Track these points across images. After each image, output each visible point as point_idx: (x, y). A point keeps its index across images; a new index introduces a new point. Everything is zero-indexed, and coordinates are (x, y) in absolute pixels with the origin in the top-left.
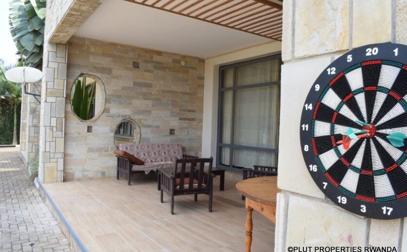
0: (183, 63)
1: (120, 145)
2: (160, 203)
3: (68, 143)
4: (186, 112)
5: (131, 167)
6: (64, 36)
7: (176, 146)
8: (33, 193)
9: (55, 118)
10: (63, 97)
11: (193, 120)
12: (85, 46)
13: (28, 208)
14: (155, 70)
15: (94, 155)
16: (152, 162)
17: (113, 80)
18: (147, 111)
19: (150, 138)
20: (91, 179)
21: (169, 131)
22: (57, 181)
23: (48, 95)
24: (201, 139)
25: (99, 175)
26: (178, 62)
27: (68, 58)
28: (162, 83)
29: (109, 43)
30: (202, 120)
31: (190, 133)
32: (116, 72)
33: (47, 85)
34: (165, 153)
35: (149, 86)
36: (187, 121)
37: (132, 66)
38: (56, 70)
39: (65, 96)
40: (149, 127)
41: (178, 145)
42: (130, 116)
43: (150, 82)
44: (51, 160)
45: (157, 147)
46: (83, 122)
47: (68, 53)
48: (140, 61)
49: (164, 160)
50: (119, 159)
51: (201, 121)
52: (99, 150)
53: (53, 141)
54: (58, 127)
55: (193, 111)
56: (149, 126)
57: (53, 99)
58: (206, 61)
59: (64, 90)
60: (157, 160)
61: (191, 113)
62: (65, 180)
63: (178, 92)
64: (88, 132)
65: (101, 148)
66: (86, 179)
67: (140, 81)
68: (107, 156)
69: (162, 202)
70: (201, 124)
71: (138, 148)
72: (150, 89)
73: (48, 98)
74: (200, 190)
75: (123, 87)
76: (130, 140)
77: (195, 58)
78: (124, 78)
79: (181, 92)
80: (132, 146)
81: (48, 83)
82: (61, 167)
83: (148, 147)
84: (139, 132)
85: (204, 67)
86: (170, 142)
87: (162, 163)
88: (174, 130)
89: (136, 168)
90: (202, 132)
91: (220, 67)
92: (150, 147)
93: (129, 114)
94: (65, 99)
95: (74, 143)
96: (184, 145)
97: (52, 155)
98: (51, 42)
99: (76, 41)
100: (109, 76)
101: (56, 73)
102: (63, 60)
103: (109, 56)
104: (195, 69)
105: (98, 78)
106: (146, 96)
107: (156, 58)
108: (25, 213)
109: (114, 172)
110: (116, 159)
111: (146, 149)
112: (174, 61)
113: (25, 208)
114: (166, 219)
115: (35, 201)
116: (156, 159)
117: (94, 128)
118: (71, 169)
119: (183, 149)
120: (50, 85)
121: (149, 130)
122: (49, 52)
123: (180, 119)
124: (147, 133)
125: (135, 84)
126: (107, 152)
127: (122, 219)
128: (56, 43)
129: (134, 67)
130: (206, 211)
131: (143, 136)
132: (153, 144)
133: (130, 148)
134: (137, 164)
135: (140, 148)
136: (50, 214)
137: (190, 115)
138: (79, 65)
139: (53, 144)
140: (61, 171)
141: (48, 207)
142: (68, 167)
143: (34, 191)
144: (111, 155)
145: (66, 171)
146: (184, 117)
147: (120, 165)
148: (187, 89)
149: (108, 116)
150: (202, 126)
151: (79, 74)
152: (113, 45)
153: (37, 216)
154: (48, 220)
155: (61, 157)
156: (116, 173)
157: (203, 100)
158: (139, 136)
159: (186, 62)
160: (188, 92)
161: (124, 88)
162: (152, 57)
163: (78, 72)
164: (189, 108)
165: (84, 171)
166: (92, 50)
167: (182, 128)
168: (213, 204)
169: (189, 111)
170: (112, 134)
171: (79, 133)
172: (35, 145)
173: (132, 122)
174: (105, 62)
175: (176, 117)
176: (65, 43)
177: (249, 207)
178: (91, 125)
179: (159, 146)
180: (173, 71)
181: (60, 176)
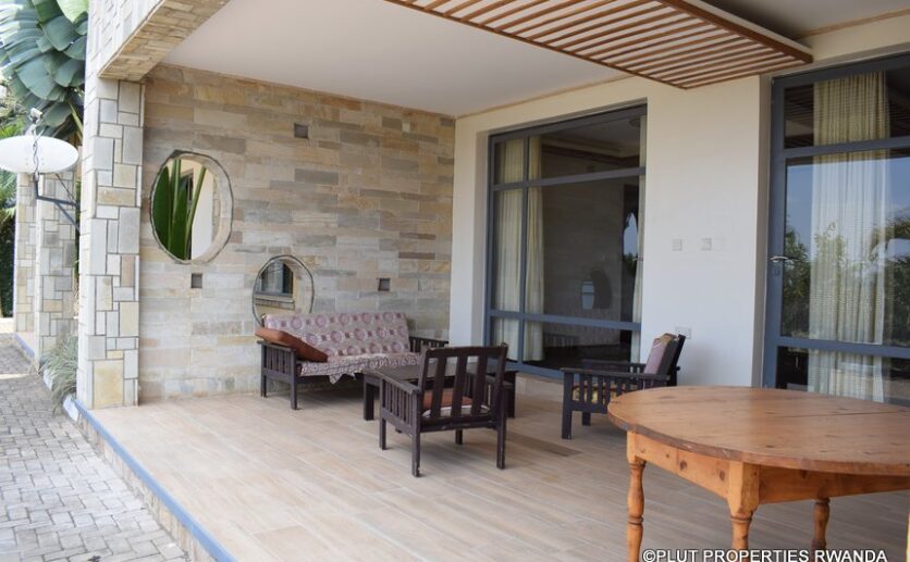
0: (406, 128)
1: (268, 317)
2: (380, 450)
3: (148, 314)
4: (413, 240)
5: (298, 367)
6: (140, 63)
7: (395, 317)
8: (67, 433)
9: (118, 257)
10: (136, 206)
11: (431, 256)
12: (184, 86)
13: (63, 470)
14: (343, 143)
15: (209, 341)
16: (341, 354)
17: (248, 165)
18: (327, 237)
19: (334, 300)
20: (200, 396)
21: (377, 283)
22: (123, 405)
23: (99, 201)
24: (449, 301)
25: (220, 387)
26: (397, 124)
27: (145, 114)
28: (360, 173)
29: (240, 81)
30: (449, 257)
31: (424, 287)
32: (255, 147)
33: (96, 178)
34: (370, 334)
35: (331, 179)
36: (416, 260)
37: (292, 134)
38: (118, 142)
39: (139, 204)
40: (332, 275)
41: (399, 316)
42: (289, 249)
43: (333, 170)
44: (110, 355)
45: (351, 319)
46: (181, 263)
47: (146, 103)
48: (310, 122)
49: (367, 350)
50: (265, 349)
51: (447, 258)
52: (220, 329)
53: (112, 310)
54: (124, 276)
55: (432, 237)
56: (332, 273)
57: (112, 212)
58: (458, 123)
59: (136, 189)
60: (352, 351)
61: (426, 241)
62: (141, 401)
63: (395, 194)
64: (193, 287)
65: (223, 324)
66: (189, 397)
67: (310, 167)
68: (239, 341)
69: (384, 447)
70: (447, 267)
71: (308, 322)
72: (334, 187)
73: (99, 208)
74: (476, 420)
75: (272, 182)
76: (284, 305)
77: (433, 115)
78: (274, 162)
79: (403, 195)
80: (294, 318)
81: (100, 172)
82: (132, 370)
83: (332, 320)
84: (310, 285)
85: (453, 136)
86: (380, 309)
87: (365, 356)
88: (388, 280)
89: (309, 369)
90: (450, 285)
91: (491, 137)
92: (337, 320)
93: (286, 245)
94: (139, 210)
95: (162, 315)
96: (410, 313)
97: (111, 343)
98: (106, 77)
99: (162, 74)
100: (241, 158)
101: (118, 150)
102: (134, 120)
103: (238, 109)
104: (434, 140)
105: (216, 161)
106: (325, 204)
107: (347, 115)
108: (60, 482)
109: (255, 380)
110: (258, 349)
111: (327, 326)
112: (387, 122)
113: (57, 468)
114: (405, 488)
115: (75, 451)
116: (350, 347)
117: (206, 278)
118: (155, 374)
119: (410, 324)
120: (105, 178)
121: (331, 281)
122: (100, 99)
123: (402, 256)
124: (326, 288)
125: (300, 175)
126: (238, 332)
127: (304, 492)
128: (116, 79)
129: (296, 135)
130: (490, 467)
131: (319, 294)
132: (342, 315)
133: (292, 323)
134: (312, 361)
135: (313, 322)
136: (120, 481)
137: (422, 247)
138: (170, 131)
139: (112, 317)
140: (134, 379)
141: (111, 465)
142: (148, 370)
143: (68, 426)
144: (246, 341)
145: (144, 379)
146: (410, 250)
147: (268, 364)
148: (415, 187)
149: (238, 250)
150: (450, 272)
151: (171, 152)
152: (248, 85)
153: (91, 488)
154: (119, 499)
155: (133, 347)
156: (258, 380)
157: (450, 211)
158: (308, 296)
159: (413, 125)
160: (419, 193)
161: (274, 185)
162: (336, 114)
163: (168, 148)
164: (421, 231)
165: (185, 377)
166: (201, 96)
167: (405, 277)
168: (507, 450)
169: (421, 237)
170: (249, 292)
171: (172, 291)
172: (57, 319)
173: (293, 263)
174: (228, 123)
175: (392, 250)
176: (138, 78)
177: (637, 458)
178: (200, 272)
179: (355, 318)
180: (385, 146)
181: (132, 390)
